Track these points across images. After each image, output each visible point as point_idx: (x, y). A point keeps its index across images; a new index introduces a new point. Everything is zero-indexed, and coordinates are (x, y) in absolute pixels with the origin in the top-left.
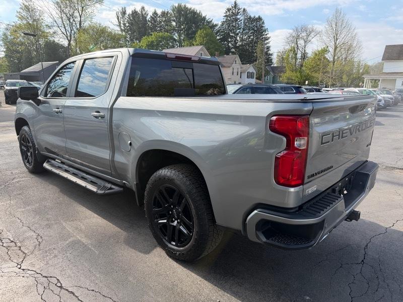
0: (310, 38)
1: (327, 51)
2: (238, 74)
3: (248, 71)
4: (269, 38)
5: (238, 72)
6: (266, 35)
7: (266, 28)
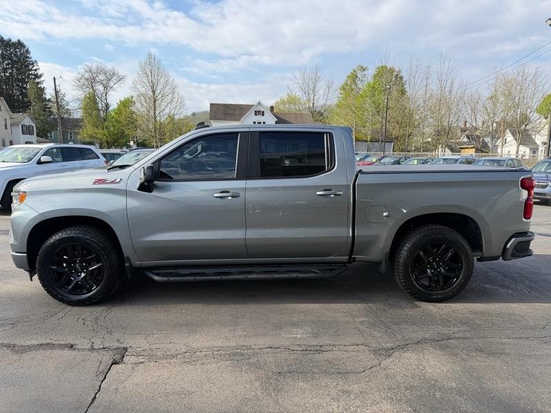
0: (111, 84)
1: (131, 102)
2: (6, 128)
3: (23, 123)
4: (41, 76)
5: (6, 125)
6: (36, 70)
7: (33, 59)
